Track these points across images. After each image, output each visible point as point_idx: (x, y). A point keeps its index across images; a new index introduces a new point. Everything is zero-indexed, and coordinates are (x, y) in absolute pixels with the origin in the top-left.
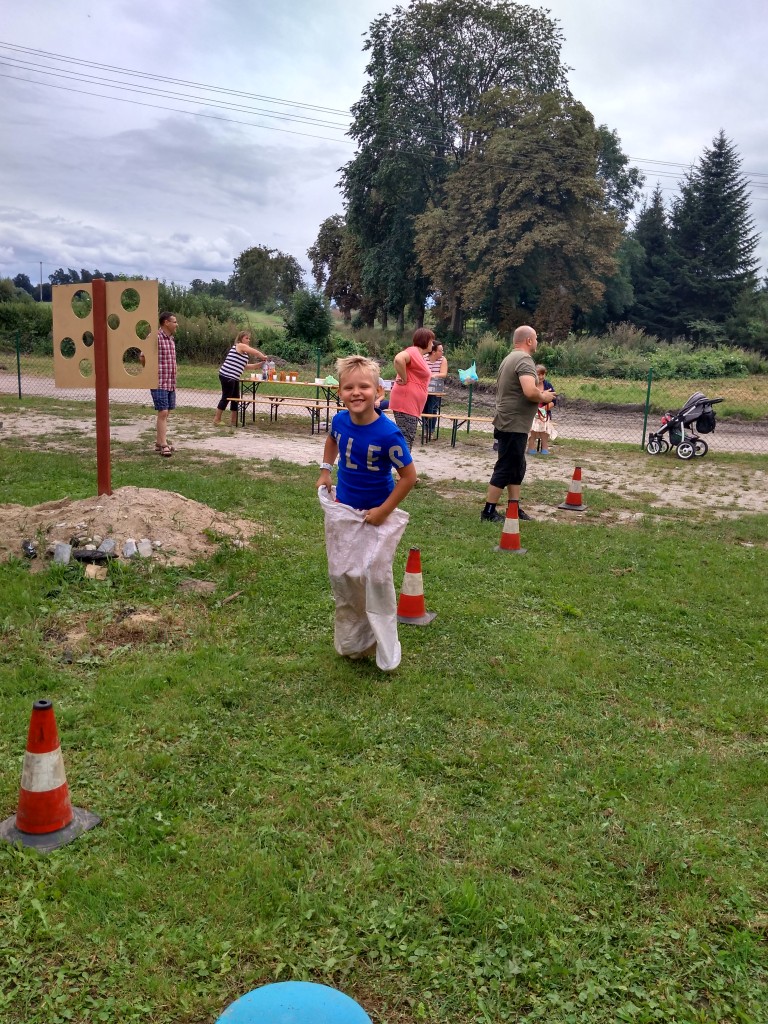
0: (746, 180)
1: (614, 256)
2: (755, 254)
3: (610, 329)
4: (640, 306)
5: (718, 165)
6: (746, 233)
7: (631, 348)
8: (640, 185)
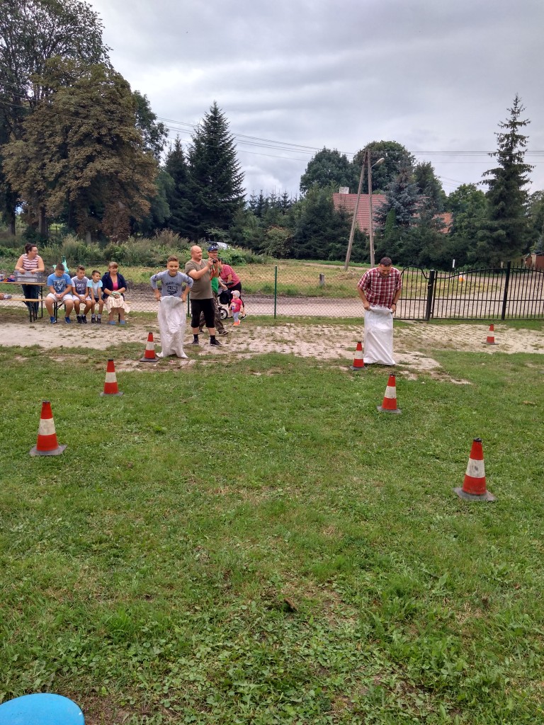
0: (231, 138)
1: (154, 183)
2: (243, 186)
3: (157, 233)
4: (175, 218)
5: (215, 125)
6: (235, 171)
7: (172, 246)
8: (166, 135)
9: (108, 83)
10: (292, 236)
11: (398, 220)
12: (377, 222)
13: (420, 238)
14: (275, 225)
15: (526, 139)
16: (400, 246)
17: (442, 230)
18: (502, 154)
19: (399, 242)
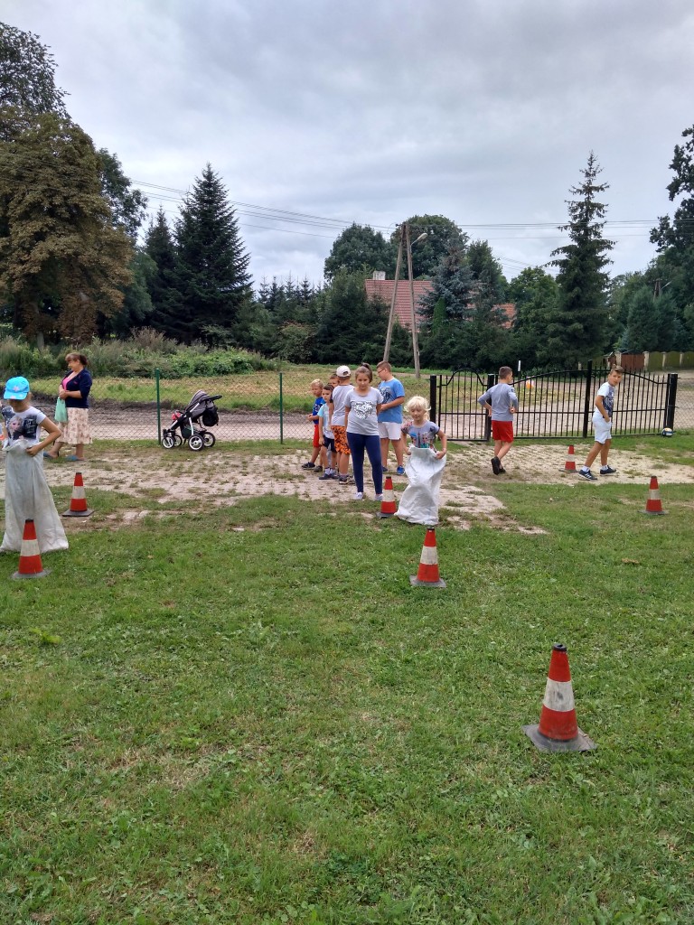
0: (234, 208)
1: (128, 268)
2: (248, 271)
3: (134, 334)
4: (159, 313)
5: (209, 193)
6: (238, 252)
7: (155, 350)
8: (144, 206)
9: (62, 137)
10: (314, 334)
11: (448, 312)
12: (422, 315)
13: (477, 334)
14: (291, 320)
15: (605, 208)
16: (452, 345)
17: (503, 325)
18: (576, 228)
19: (450, 340)
